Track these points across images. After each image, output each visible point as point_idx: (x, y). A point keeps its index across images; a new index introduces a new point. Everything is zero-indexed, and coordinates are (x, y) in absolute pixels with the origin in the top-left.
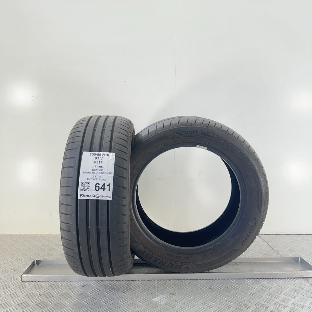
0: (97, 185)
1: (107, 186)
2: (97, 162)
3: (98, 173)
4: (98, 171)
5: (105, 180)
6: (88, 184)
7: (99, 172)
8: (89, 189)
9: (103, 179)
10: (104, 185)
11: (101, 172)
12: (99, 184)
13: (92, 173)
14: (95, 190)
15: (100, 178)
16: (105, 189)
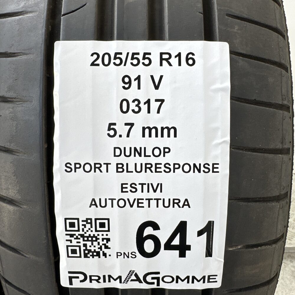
0: (148, 231)
1: (200, 233)
2: (133, 106)
3: (148, 167)
4: (143, 160)
5: (187, 203)
6: (102, 225)
7: (153, 160)
8: (106, 251)
9: (176, 202)
10: (182, 228)
11: (162, 160)
12: (156, 227)
13: (112, 168)
14: (138, 254)
15: (158, 195)
16: (189, 248)
